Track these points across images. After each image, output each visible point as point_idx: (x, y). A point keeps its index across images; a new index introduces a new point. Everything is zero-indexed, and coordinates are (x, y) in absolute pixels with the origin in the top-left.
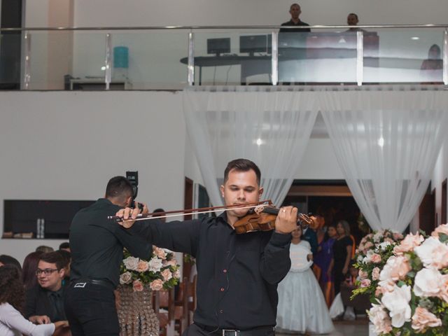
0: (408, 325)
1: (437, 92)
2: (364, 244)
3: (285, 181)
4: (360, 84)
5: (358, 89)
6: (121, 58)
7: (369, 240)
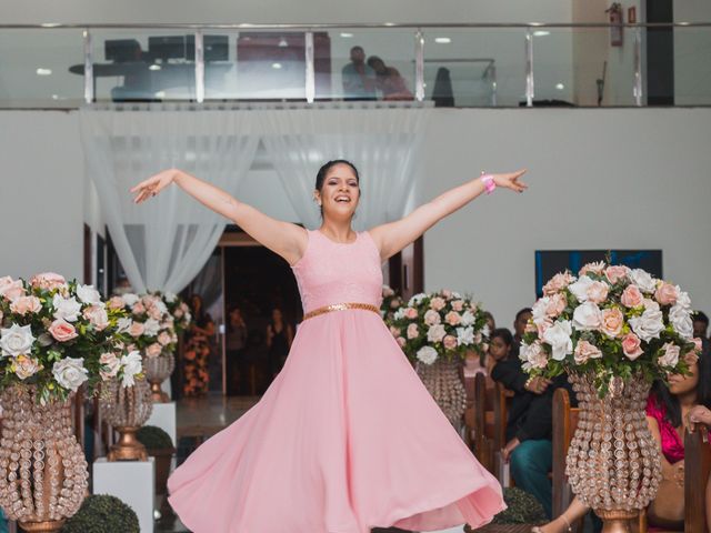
0: (570, 357)
1: (409, 110)
4: (310, 101)
5: (309, 107)
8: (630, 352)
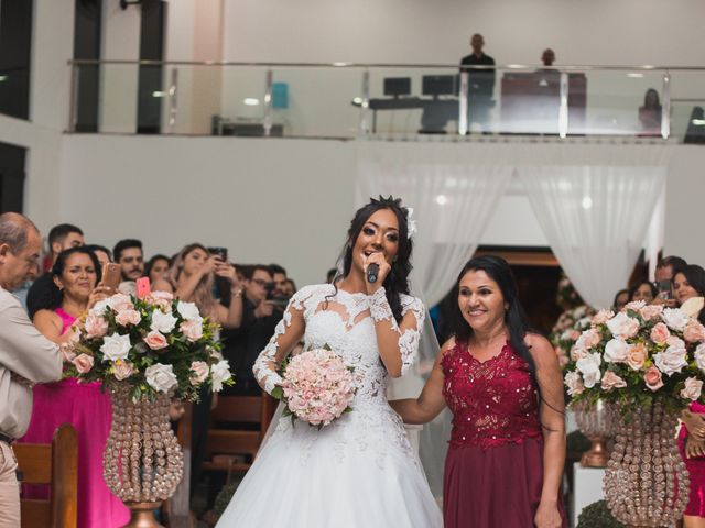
0: (598, 385)
1: (653, 146)
2: (563, 321)
3: (470, 247)
4: (563, 136)
5: (561, 141)
6: (280, 96)
7: (569, 317)
8: (652, 384)
